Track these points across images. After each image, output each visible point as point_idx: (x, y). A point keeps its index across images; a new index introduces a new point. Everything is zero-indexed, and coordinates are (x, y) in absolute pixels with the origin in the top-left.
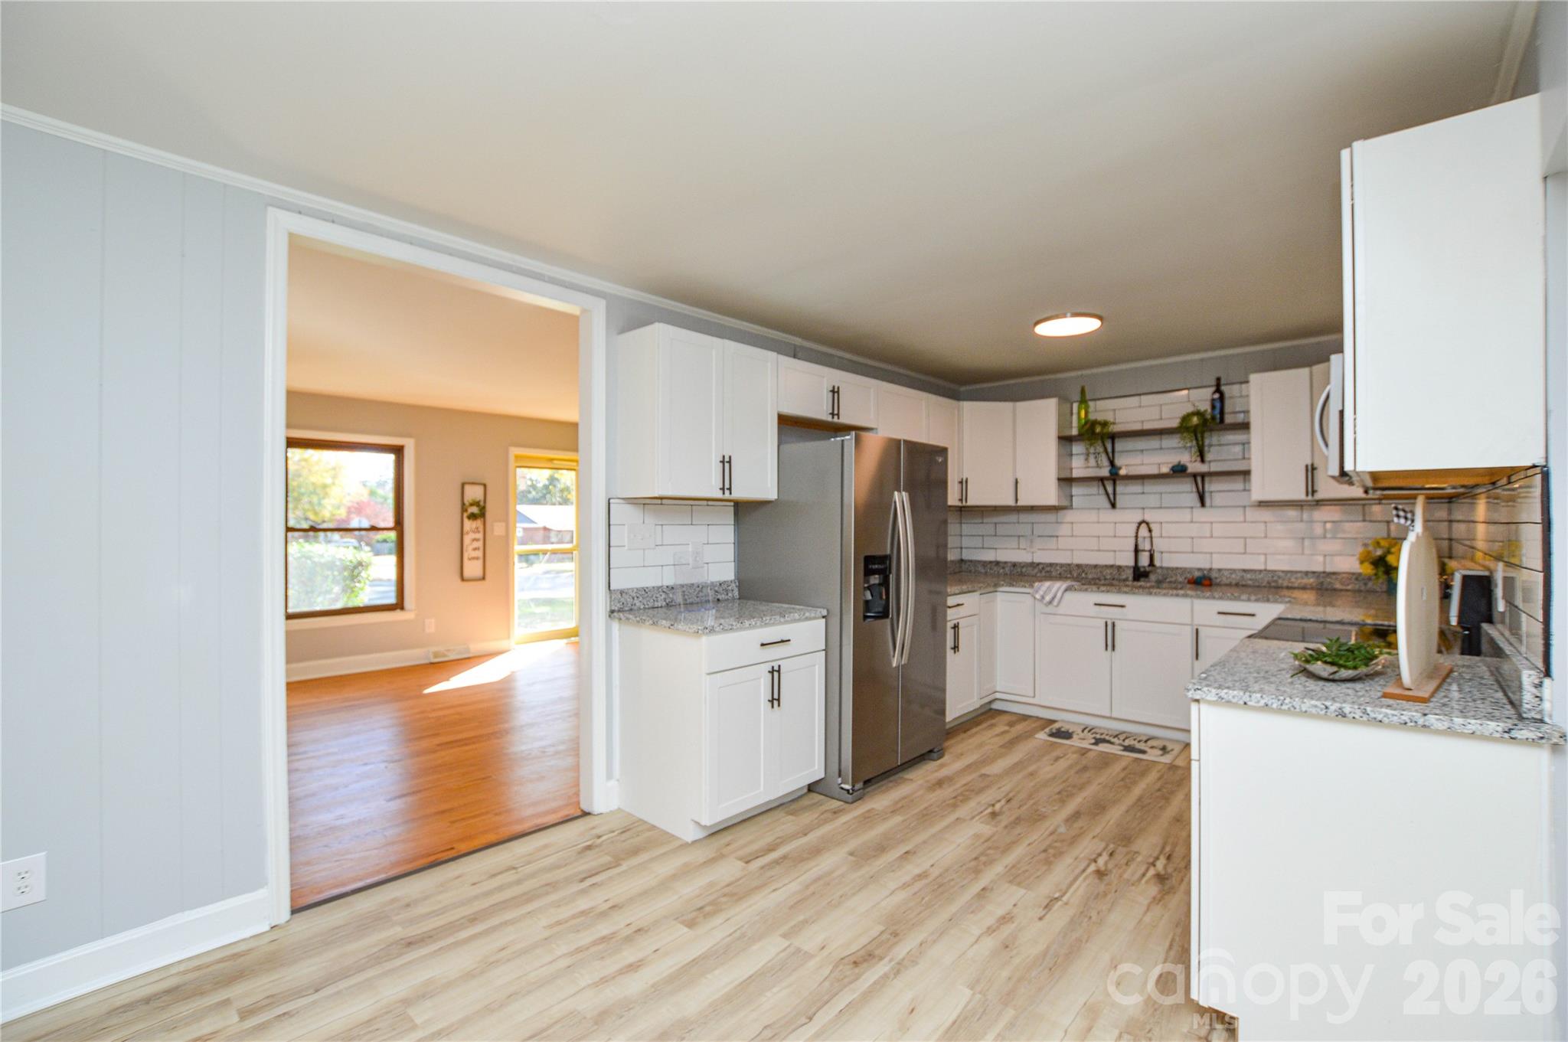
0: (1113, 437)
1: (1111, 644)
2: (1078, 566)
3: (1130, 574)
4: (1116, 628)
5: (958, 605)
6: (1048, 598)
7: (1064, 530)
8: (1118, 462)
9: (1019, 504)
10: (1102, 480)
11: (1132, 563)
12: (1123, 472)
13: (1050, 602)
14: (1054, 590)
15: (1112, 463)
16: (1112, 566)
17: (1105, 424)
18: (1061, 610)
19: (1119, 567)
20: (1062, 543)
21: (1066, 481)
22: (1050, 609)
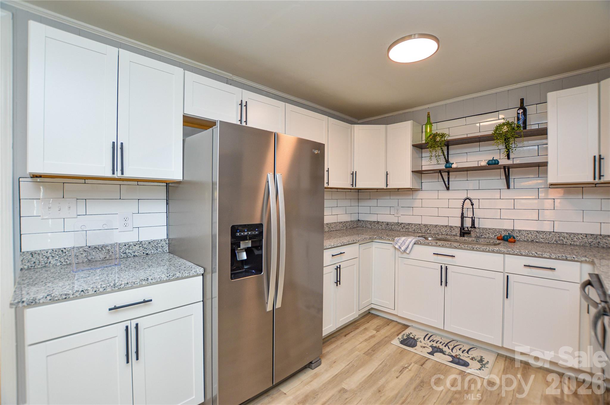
0: (448, 144)
1: (444, 281)
2: (425, 226)
3: (458, 232)
4: (448, 270)
5: (341, 253)
6: (403, 248)
7: (417, 203)
8: (451, 160)
9: (388, 187)
10: (440, 171)
11: (459, 225)
12: (454, 166)
13: (405, 251)
14: (407, 244)
15: (447, 161)
16: (446, 226)
17: (443, 135)
18: (412, 256)
19: (451, 227)
20: (416, 211)
21: (418, 173)
22: (405, 255)
